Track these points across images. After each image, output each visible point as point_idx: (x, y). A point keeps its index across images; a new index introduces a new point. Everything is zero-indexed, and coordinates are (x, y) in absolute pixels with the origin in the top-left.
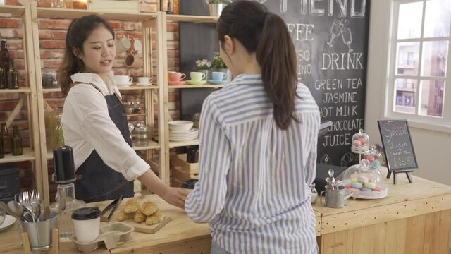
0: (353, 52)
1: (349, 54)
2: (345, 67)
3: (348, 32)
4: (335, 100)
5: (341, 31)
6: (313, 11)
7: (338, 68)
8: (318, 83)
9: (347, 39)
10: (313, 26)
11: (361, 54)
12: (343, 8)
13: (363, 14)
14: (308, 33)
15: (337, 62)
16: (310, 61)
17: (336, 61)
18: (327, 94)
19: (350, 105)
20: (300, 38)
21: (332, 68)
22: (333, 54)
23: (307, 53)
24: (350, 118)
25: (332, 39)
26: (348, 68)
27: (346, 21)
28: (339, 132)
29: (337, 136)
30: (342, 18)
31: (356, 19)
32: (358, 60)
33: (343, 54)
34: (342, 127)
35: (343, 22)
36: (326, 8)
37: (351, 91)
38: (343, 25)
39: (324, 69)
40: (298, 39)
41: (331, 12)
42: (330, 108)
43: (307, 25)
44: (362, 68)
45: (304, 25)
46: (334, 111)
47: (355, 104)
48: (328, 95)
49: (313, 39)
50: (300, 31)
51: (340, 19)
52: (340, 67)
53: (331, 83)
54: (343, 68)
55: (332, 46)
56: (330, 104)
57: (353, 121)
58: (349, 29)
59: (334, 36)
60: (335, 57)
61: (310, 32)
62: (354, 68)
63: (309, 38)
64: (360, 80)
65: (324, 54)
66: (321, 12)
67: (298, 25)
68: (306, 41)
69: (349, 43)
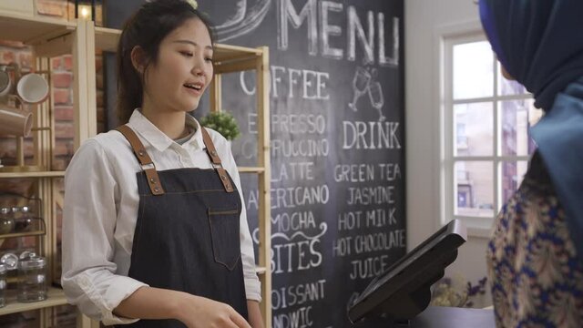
0: (386, 121)
1: (380, 124)
2: (376, 144)
3: (376, 88)
4: (364, 199)
5: (368, 87)
6: (327, 51)
7: (366, 147)
8: (339, 172)
9: (377, 100)
10: (327, 75)
11: (397, 124)
12: (369, 49)
13: (396, 62)
14: (321, 88)
15: (365, 135)
16: (325, 134)
17: (362, 134)
18: (352, 189)
19: (386, 207)
20: (309, 94)
21: (358, 147)
22: (358, 124)
23: (320, 121)
24: (387, 229)
25: (356, 99)
26: (380, 146)
27: (373, 70)
28: (373, 254)
29: (370, 260)
30: (369, 65)
31: (387, 69)
32: (392, 133)
33: (372, 124)
34: (376, 245)
35: (370, 72)
36: (345, 48)
37: (386, 184)
38: (368, 76)
39: (346, 147)
40: (305, 96)
41: (352, 54)
42: (358, 213)
43: (319, 74)
44: (399, 147)
45: (314, 73)
46: (364, 217)
47: (392, 206)
48: (355, 191)
49: (327, 97)
50: (309, 83)
51: (365, 67)
52: (369, 144)
53: (356, 170)
54: (372, 147)
55: (355, 110)
56: (357, 206)
57: (391, 234)
58: (378, 84)
59: (358, 93)
60: (361, 128)
61: (324, 85)
62: (387, 145)
63: (322, 95)
64: (396, 166)
65: (345, 123)
66: (338, 53)
67: (305, 72)
68: (318, 100)
69: (379, 106)
